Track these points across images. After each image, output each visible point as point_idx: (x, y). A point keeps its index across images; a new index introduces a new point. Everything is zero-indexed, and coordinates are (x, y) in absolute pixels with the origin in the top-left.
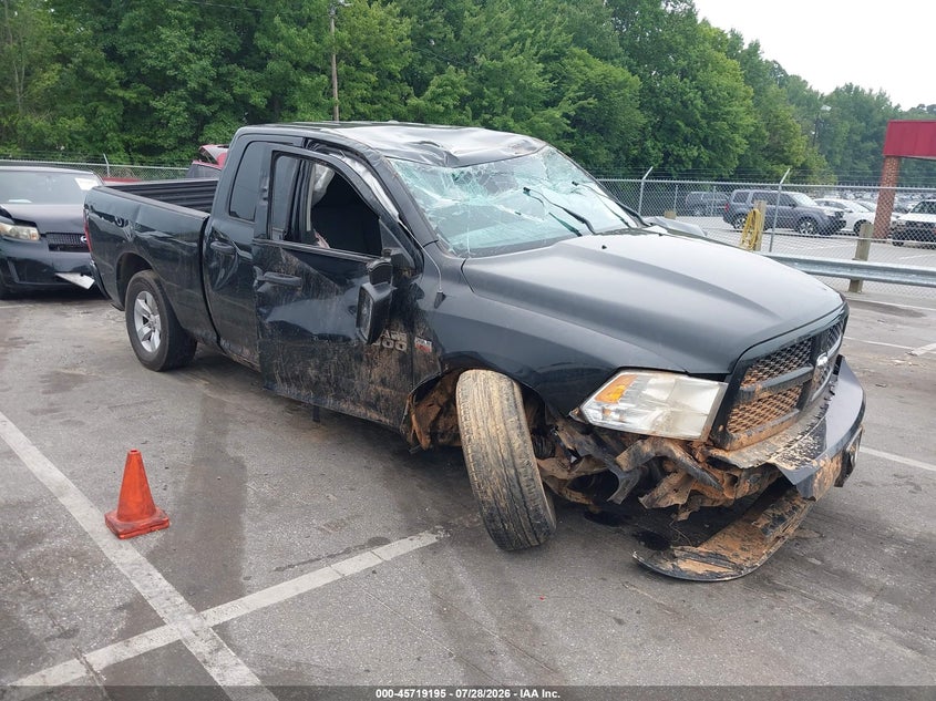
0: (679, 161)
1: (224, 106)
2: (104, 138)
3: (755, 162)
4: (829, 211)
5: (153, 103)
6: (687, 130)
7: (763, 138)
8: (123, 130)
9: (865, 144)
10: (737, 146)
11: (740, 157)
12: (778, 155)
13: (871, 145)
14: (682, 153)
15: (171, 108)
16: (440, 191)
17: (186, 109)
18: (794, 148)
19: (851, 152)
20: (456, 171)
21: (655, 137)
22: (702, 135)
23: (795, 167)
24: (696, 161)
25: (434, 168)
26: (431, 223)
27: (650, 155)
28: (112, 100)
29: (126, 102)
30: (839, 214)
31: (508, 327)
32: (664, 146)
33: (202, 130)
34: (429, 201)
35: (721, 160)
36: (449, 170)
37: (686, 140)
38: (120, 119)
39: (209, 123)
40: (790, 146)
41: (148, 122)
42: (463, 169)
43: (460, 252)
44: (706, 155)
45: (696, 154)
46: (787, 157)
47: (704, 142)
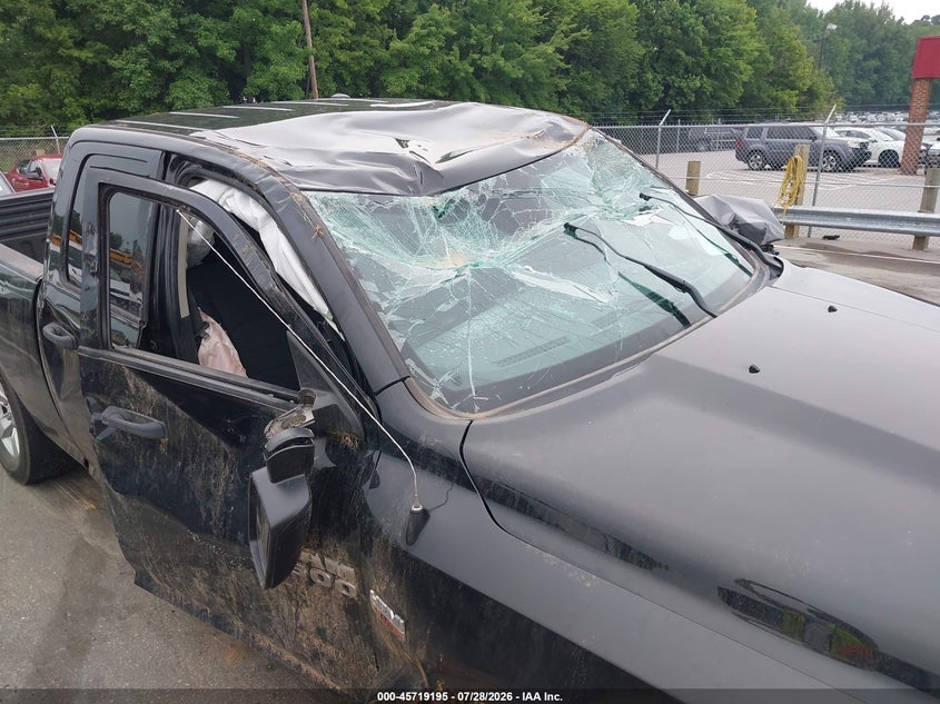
0: (680, 92)
1: (189, 61)
2: (62, 105)
3: (759, 89)
4: (853, 142)
5: (111, 62)
6: (688, 59)
7: (766, 62)
8: (82, 94)
9: (868, 63)
10: (741, 73)
11: (745, 84)
12: (783, 79)
13: (874, 63)
14: (683, 84)
15: (131, 66)
16: (412, 246)
17: (148, 67)
18: (799, 72)
19: (853, 71)
20: (439, 201)
21: (654, 69)
22: (704, 64)
23: (802, 93)
24: (699, 92)
25: (397, 200)
26: (393, 334)
27: (650, 88)
28: (68, 61)
29: (83, 64)
30: (864, 145)
31: (584, 643)
32: (664, 79)
33: (168, 88)
34: (387, 281)
35: (725, 90)
36: (425, 201)
37: (687, 71)
38: (77, 82)
39: (174, 81)
40: (796, 69)
41: (107, 82)
42: (451, 194)
43: (456, 398)
44: (708, 85)
45: (699, 85)
46: (793, 81)
47: (707, 71)
